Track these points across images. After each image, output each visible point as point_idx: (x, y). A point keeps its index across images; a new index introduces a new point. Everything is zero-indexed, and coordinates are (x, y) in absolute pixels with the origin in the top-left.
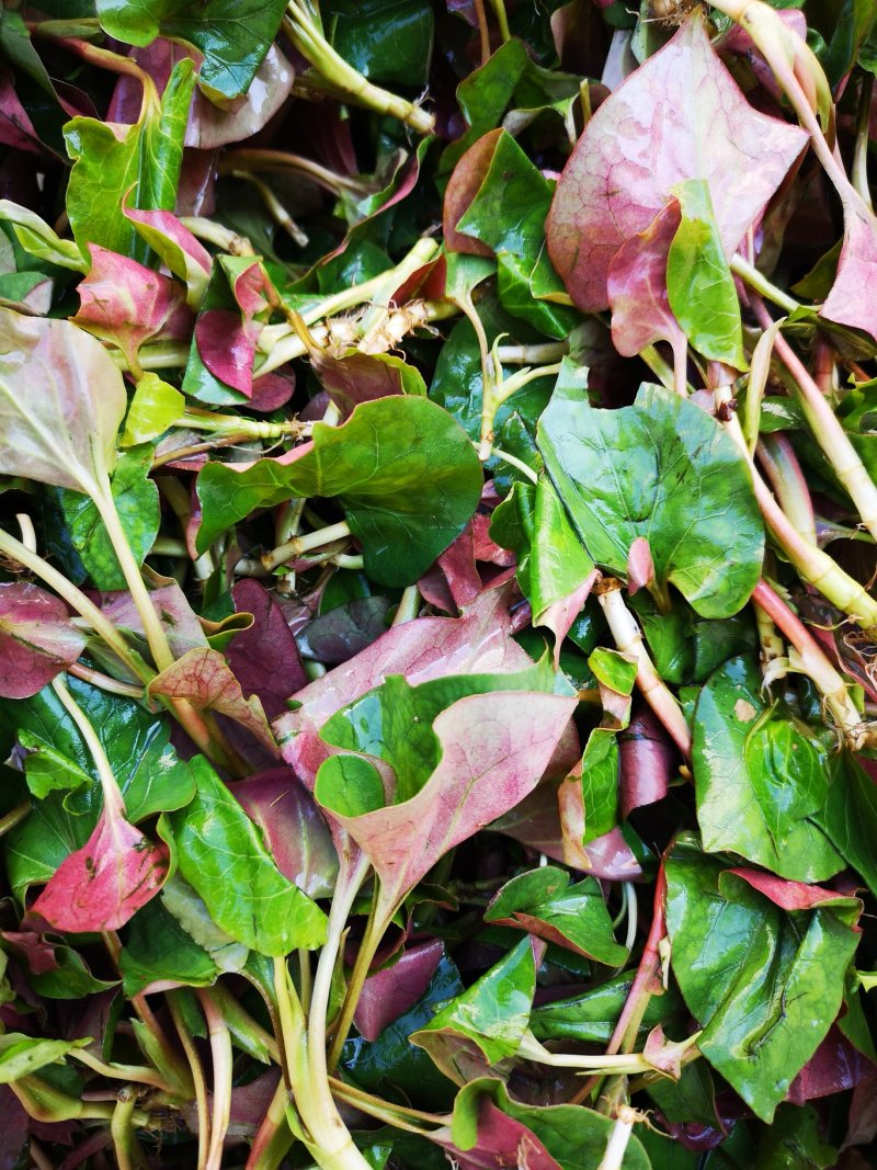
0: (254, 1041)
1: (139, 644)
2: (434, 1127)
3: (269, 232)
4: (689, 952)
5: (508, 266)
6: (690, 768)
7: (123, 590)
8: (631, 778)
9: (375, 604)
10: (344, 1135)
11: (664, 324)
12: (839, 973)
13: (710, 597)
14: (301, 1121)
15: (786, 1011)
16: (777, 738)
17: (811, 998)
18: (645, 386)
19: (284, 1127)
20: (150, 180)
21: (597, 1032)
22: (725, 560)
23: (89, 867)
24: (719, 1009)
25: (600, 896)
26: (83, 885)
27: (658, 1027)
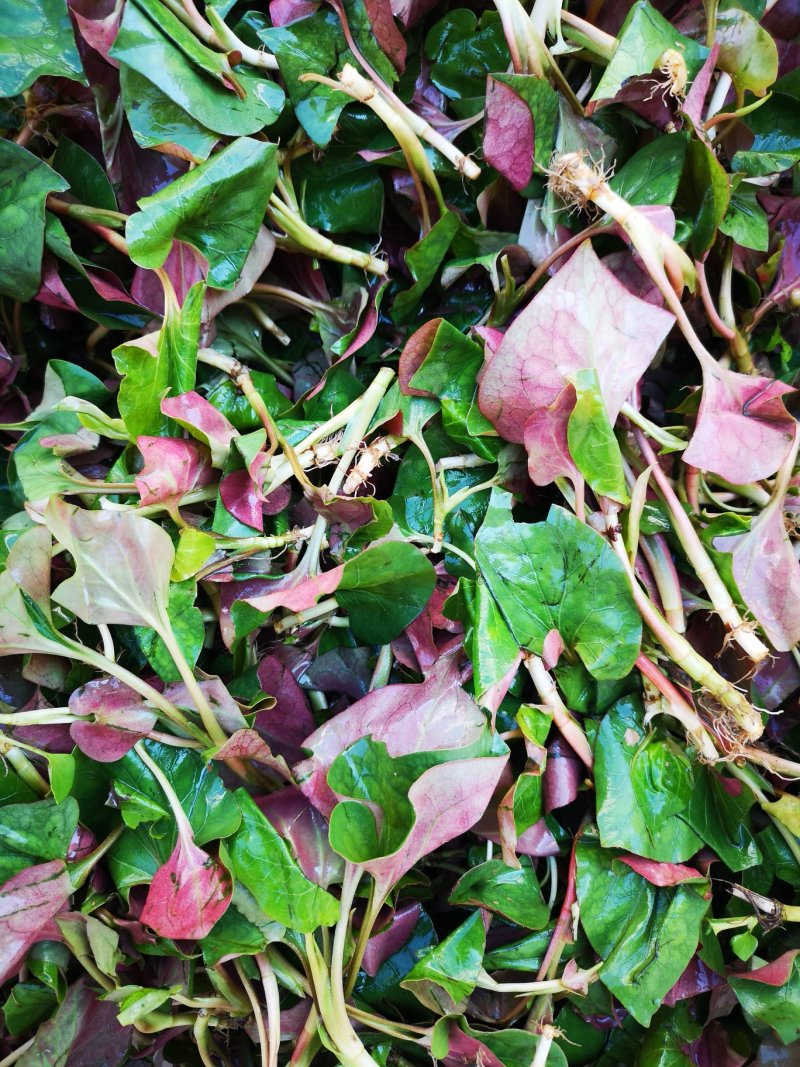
0: (293, 981)
1: (195, 718)
2: (420, 1036)
3: (257, 333)
4: (592, 910)
5: (450, 409)
6: (593, 781)
7: (178, 682)
8: (551, 787)
9: (359, 653)
10: (359, 1045)
11: (567, 466)
12: (697, 923)
13: (605, 667)
14: (329, 1037)
15: (658, 953)
16: (655, 757)
17: (676, 942)
18: (555, 508)
19: (316, 1037)
20: (175, 369)
21: (530, 965)
22: (614, 640)
23: (174, 881)
24: (614, 949)
25: (531, 866)
26: (172, 896)
27: (573, 960)
